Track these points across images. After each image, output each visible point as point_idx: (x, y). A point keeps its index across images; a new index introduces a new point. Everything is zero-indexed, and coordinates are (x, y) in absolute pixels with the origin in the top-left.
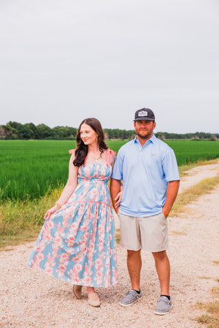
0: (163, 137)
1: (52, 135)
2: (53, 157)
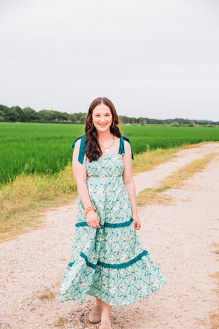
0: (145, 122)
1: (38, 118)
2: (49, 139)
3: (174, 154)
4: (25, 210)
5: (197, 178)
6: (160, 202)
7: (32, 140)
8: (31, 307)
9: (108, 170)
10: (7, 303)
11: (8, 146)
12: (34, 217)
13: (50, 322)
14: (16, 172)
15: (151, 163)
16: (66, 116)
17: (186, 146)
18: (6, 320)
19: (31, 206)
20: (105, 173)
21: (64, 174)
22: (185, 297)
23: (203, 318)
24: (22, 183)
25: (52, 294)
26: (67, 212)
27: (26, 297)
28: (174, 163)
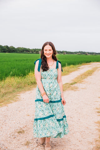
0: (65, 53)
1: (16, 51)
2: (21, 60)
3: (79, 68)
4: (10, 93)
5: (89, 79)
6: (72, 89)
7: (14, 61)
8: (14, 137)
9: (51, 76)
10: (3, 135)
11: (3, 64)
12: (15, 96)
13: (23, 143)
14: (7, 75)
15: (68, 72)
16: (29, 50)
17: (84, 64)
18: (3, 142)
19: (13, 91)
20: (49, 77)
21: (28, 77)
22: (84, 132)
23: (92, 141)
24: (9, 81)
25: (23, 131)
26: (30, 94)
27: (11, 132)
28: (79, 72)
